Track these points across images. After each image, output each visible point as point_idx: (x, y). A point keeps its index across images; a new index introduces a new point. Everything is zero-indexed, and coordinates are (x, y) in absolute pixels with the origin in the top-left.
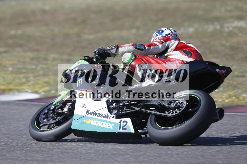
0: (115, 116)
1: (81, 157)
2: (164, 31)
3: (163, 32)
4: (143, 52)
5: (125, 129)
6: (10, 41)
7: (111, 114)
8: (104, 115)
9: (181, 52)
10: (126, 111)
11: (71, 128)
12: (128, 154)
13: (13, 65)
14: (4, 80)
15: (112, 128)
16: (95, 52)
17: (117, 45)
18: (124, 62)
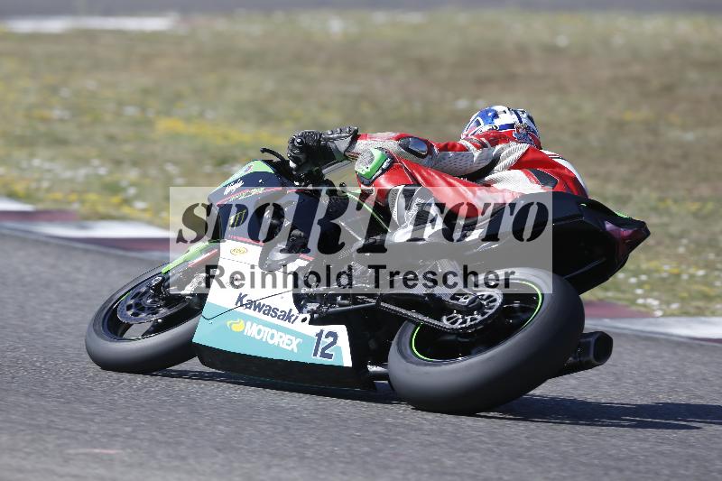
0: (308, 317)
2: (500, 115)
3: (496, 116)
5: (330, 356)
7: (300, 312)
8: (281, 312)
9: (527, 174)
10: (341, 305)
11: (194, 340)
15: (296, 350)
16: (293, 140)
17: (356, 131)
18: (360, 171)
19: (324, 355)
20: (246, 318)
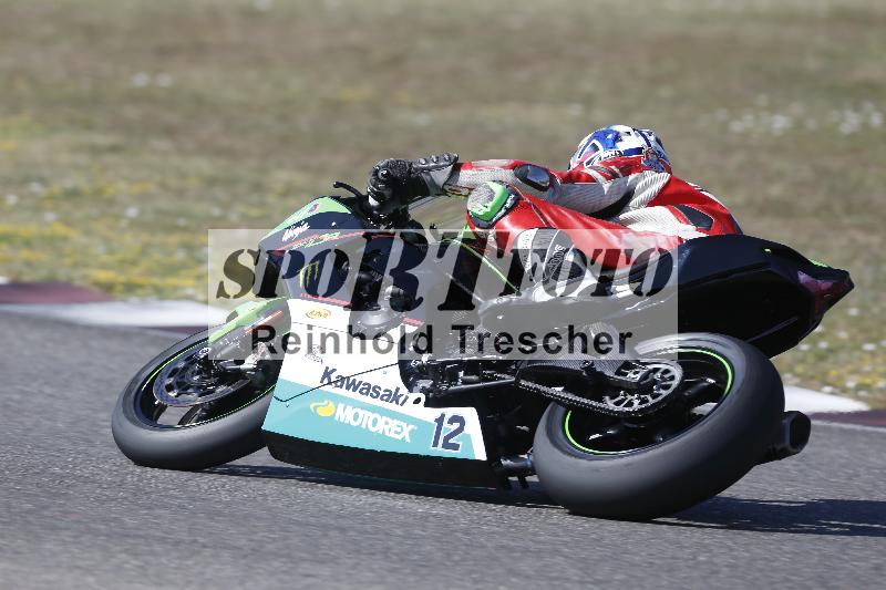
0: (423, 397)
1: (388, 548)
2: (623, 138)
3: (617, 138)
4: (546, 195)
5: (455, 447)
6: (131, 112)
7: (411, 391)
8: (386, 391)
9: (673, 212)
10: (464, 382)
11: (263, 427)
12: (558, 552)
13: (142, 198)
14: (111, 252)
15: (408, 440)
16: (376, 172)
17: (456, 159)
18: (476, 211)
19: (446, 445)
20: (337, 399)
